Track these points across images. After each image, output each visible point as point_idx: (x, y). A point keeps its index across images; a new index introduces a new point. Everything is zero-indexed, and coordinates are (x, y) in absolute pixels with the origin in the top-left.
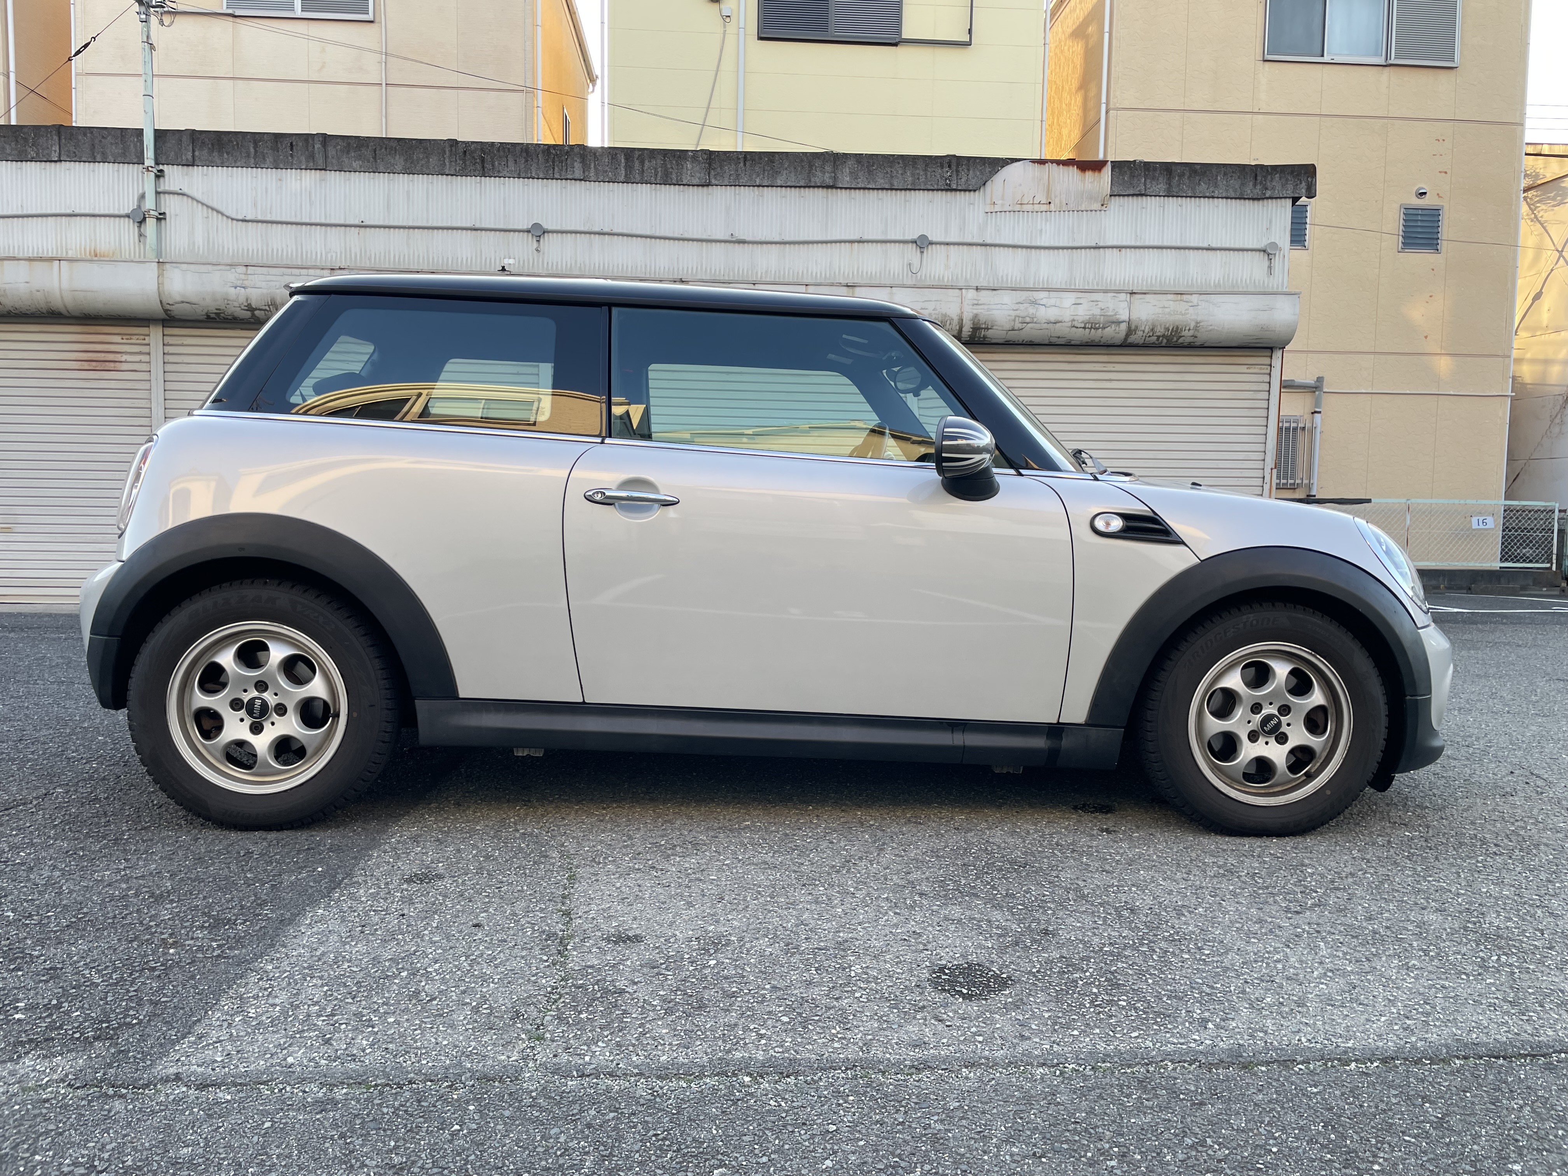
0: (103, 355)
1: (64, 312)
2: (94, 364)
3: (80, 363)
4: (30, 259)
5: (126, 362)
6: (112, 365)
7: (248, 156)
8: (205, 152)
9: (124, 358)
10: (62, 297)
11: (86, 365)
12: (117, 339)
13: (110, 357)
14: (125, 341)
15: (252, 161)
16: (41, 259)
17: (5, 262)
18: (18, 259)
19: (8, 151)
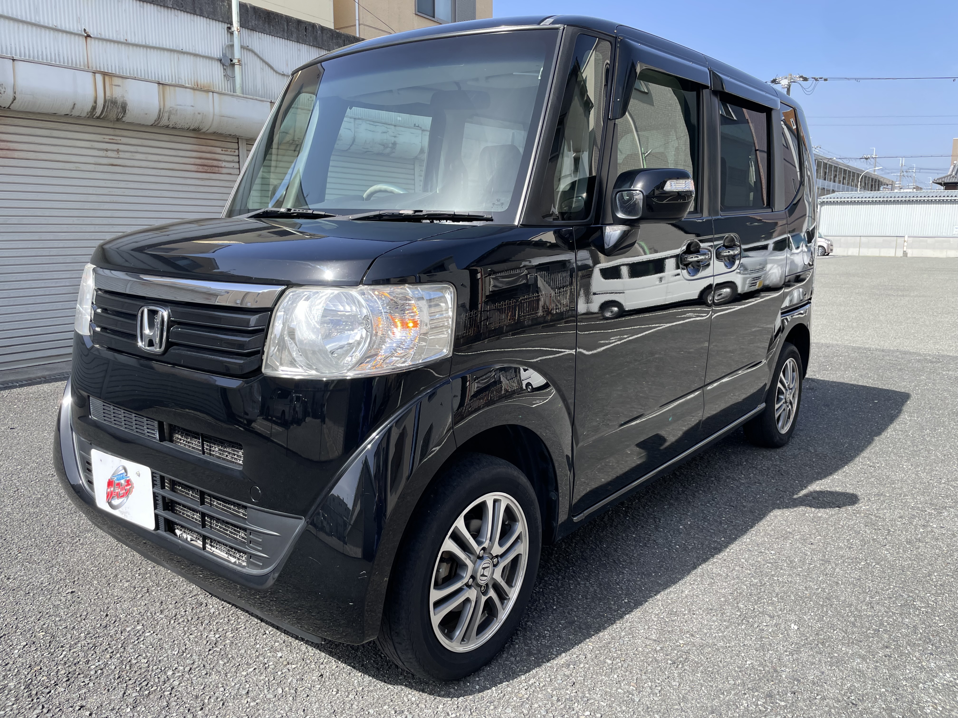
0: (211, 161)
2: (206, 168)
3: (197, 167)
5: (225, 167)
6: (217, 169)
7: (284, 31)
8: (261, 22)
9: (224, 164)
11: (201, 169)
12: (219, 150)
13: (215, 163)
14: (223, 152)
15: (286, 34)
17: (177, 88)
18: (186, 88)
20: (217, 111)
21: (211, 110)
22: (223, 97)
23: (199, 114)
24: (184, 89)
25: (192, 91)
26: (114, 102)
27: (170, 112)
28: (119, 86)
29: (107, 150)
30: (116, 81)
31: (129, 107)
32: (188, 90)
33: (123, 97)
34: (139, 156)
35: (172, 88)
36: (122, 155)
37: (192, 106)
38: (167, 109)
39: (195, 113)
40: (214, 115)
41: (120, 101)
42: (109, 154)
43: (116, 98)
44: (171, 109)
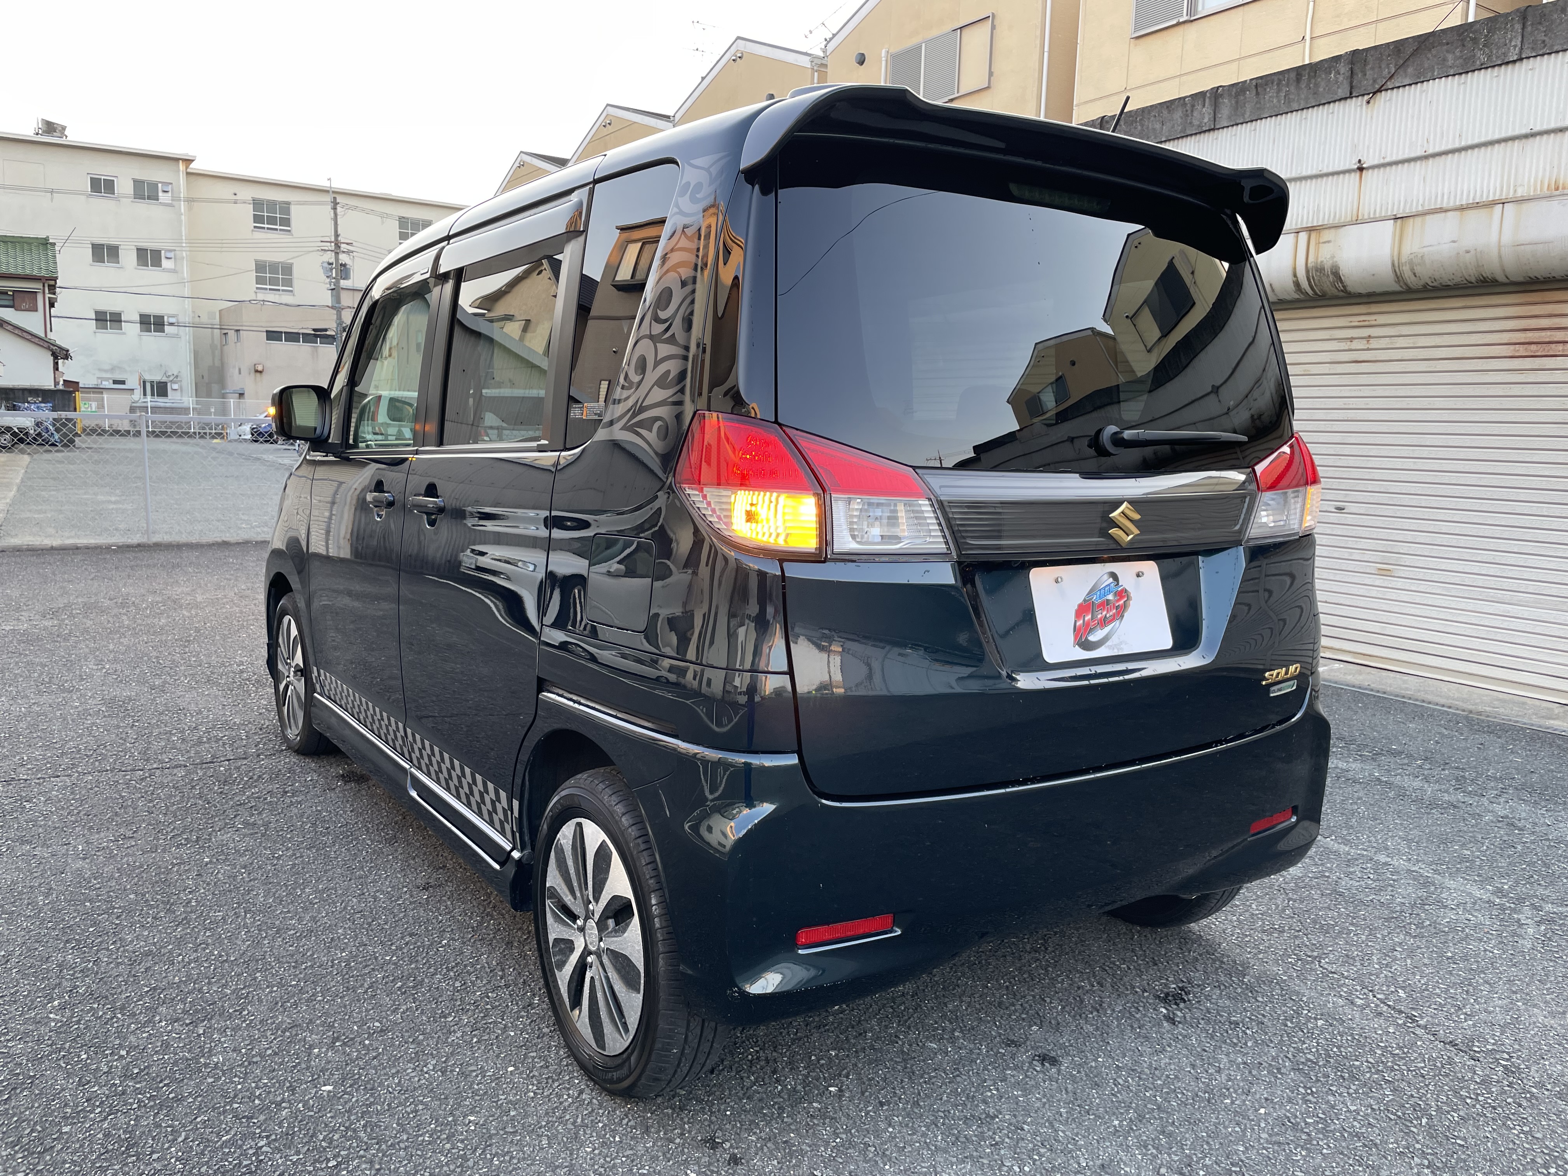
0: (1549, 333)
1: (1501, 278)
2: (1533, 347)
3: (1512, 347)
4: (1462, 209)
6: (1560, 347)
10: (1500, 257)
13: (1558, 335)
16: (1477, 206)
17: (1428, 217)
18: (1446, 211)
19: (1450, 63)
20: (1507, 237)
21: (1494, 238)
22: (1525, 206)
23: (1468, 252)
24: (1443, 214)
25: (1458, 213)
26: (1320, 269)
27: (1411, 262)
28: (1329, 242)
29: (1351, 339)
30: (1326, 235)
32: (1450, 214)
33: (1333, 257)
34: (1401, 342)
35: (1418, 220)
36: (1374, 344)
37: (1454, 242)
38: (1404, 259)
39: (1458, 254)
40: (1499, 246)
41: (1329, 264)
42: (1356, 345)
43: (1323, 262)
44: (1412, 256)
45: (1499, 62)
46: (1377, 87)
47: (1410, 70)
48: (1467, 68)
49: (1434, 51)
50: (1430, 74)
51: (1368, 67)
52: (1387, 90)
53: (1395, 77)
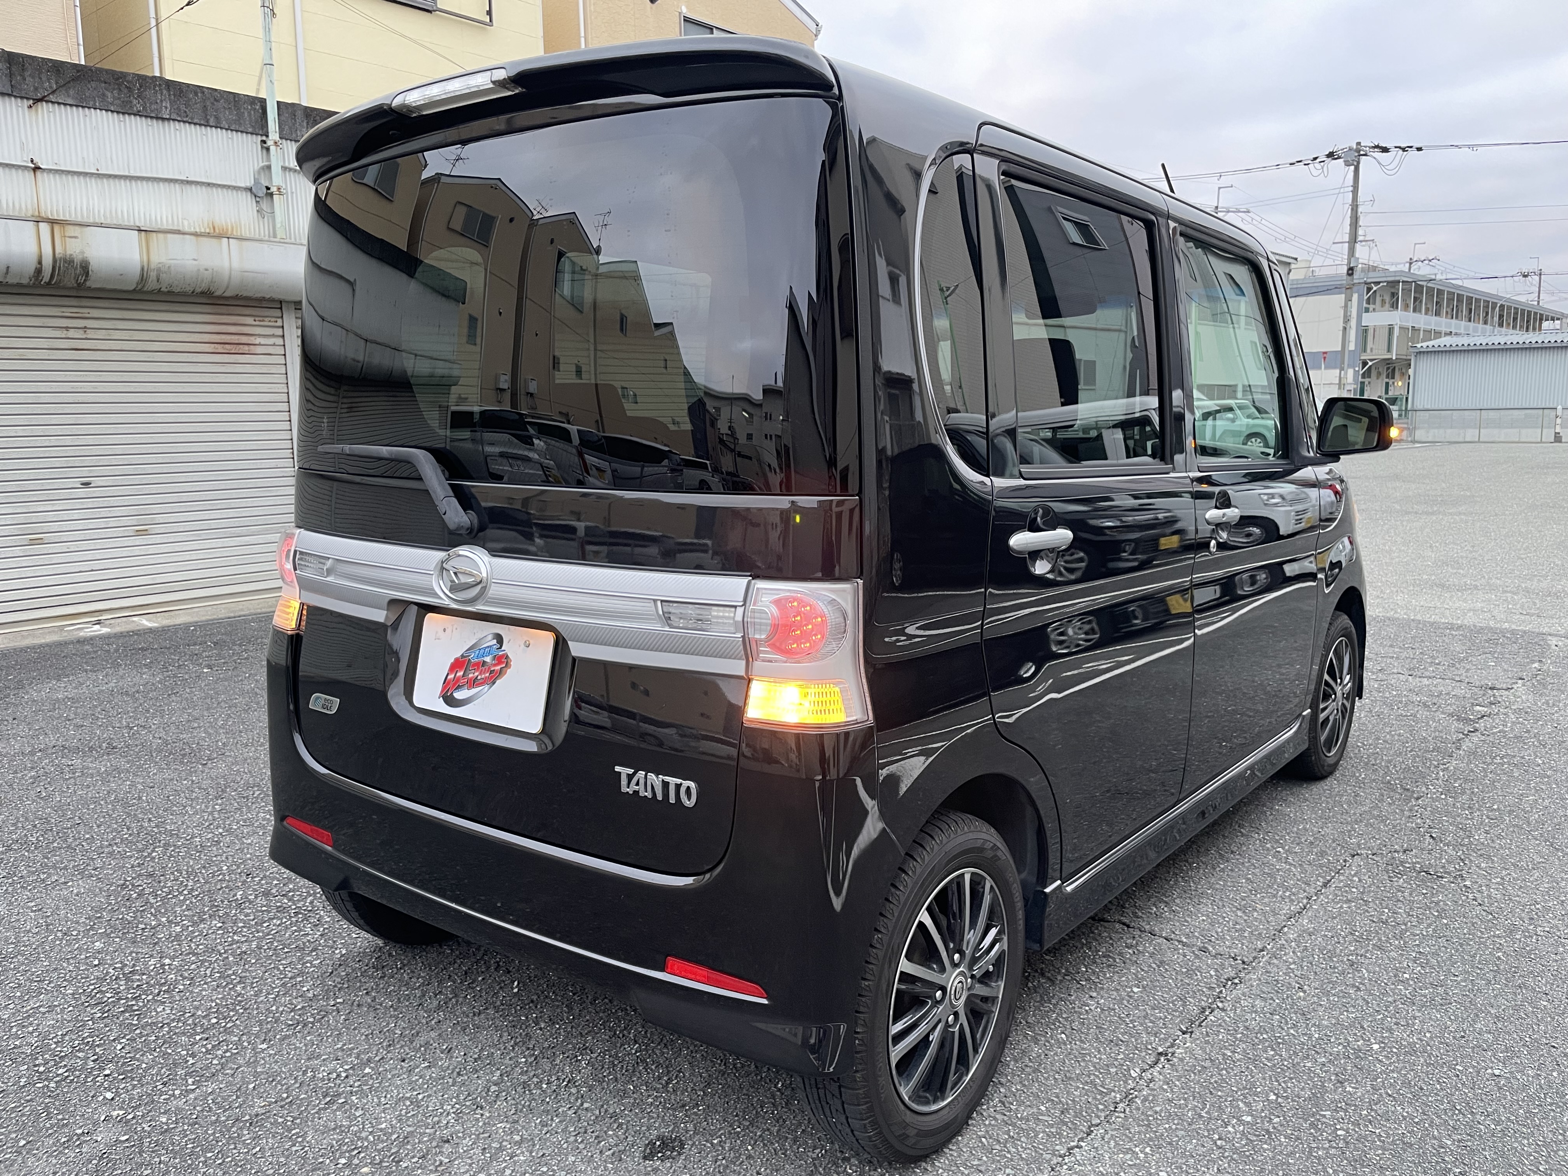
0: (236, 337)
2: (226, 346)
3: (213, 345)
5: (260, 345)
6: (246, 347)
9: (258, 340)
10: (230, 277)
11: (220, 348)
12: (250, 320)
13: (244, 339)
14: (257, 323)
17: (169, 236)
18: (184, 234)
19: (110, 100)
20: (236, 265)
21: (226, 264)
22: (245, 243)
23: (206, 270)
24: (181, 236)
25: (193, 237)
26: (69, 261)
27: (159, 270)
28: (76, 237)
30: (71, 231)
31: (94, 266)
32: (188, 236)
33: (83, 253)
34: (117, 335)
35: (161, 236)
36: (91, 334)
37: (195, 260)
38: (153, 266)
39: (199, 270)
40: (231, 270)
41: (78, 258)
42: (72, 333)
43: (71, 255)
44: (160, 265)
45: (153, 115)
46: (39, 96)
47: (71, 92)
48: (125, 110)
49: (93, 84)
50: (91, 103)
51: (27, 74)
52: (47, 102)
53: (57, 92)
